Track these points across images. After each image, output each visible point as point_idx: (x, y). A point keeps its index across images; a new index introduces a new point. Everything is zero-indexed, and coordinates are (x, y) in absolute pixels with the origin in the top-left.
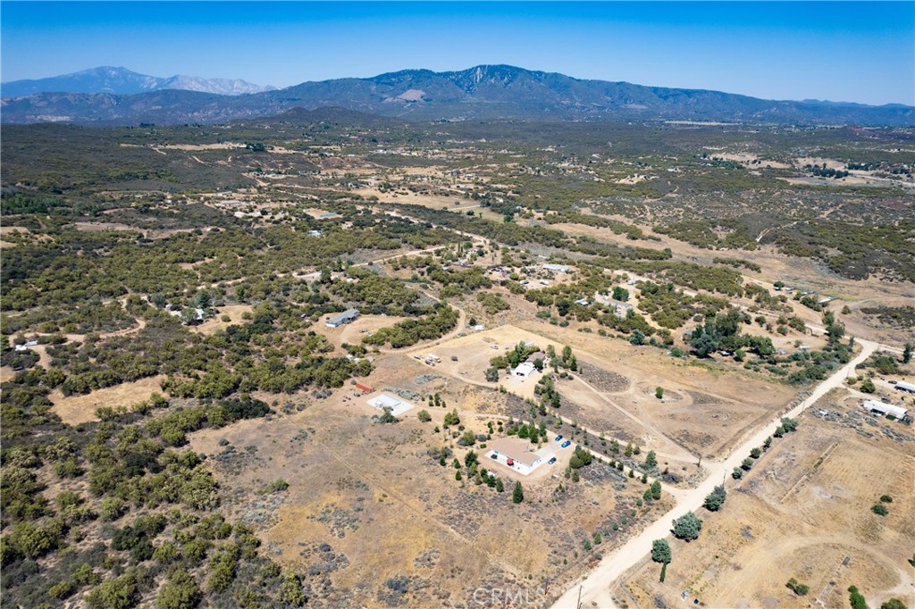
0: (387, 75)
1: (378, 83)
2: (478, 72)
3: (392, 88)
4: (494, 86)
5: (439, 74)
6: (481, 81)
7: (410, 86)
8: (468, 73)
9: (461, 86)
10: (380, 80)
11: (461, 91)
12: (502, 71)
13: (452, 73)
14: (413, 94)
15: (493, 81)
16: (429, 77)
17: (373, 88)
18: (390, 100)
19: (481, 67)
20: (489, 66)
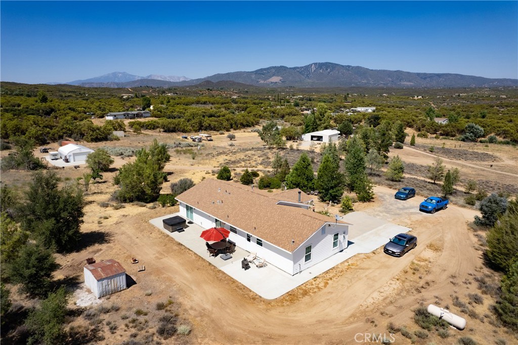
0: (261, 70)
1: (256, 74)
2: (313, 67)
3: (264, 76)
4: (322, 73)
5: (290, 68)
6: (314, 71)
7: (274, 75)
8: (307, 68)
9: (303, 75)
10: (256, 72)
11: (303, 77)
12: (327, 65)
13: (298, 68)
14: (276, 79)
15: (321, 71)
16: (285, 70)
17: (253, 76)
18: (262, 82)
19: (315, 64)
20: (319, 63)
